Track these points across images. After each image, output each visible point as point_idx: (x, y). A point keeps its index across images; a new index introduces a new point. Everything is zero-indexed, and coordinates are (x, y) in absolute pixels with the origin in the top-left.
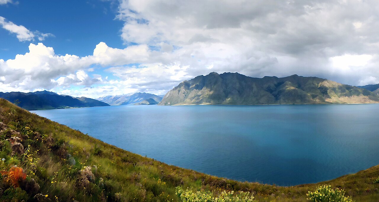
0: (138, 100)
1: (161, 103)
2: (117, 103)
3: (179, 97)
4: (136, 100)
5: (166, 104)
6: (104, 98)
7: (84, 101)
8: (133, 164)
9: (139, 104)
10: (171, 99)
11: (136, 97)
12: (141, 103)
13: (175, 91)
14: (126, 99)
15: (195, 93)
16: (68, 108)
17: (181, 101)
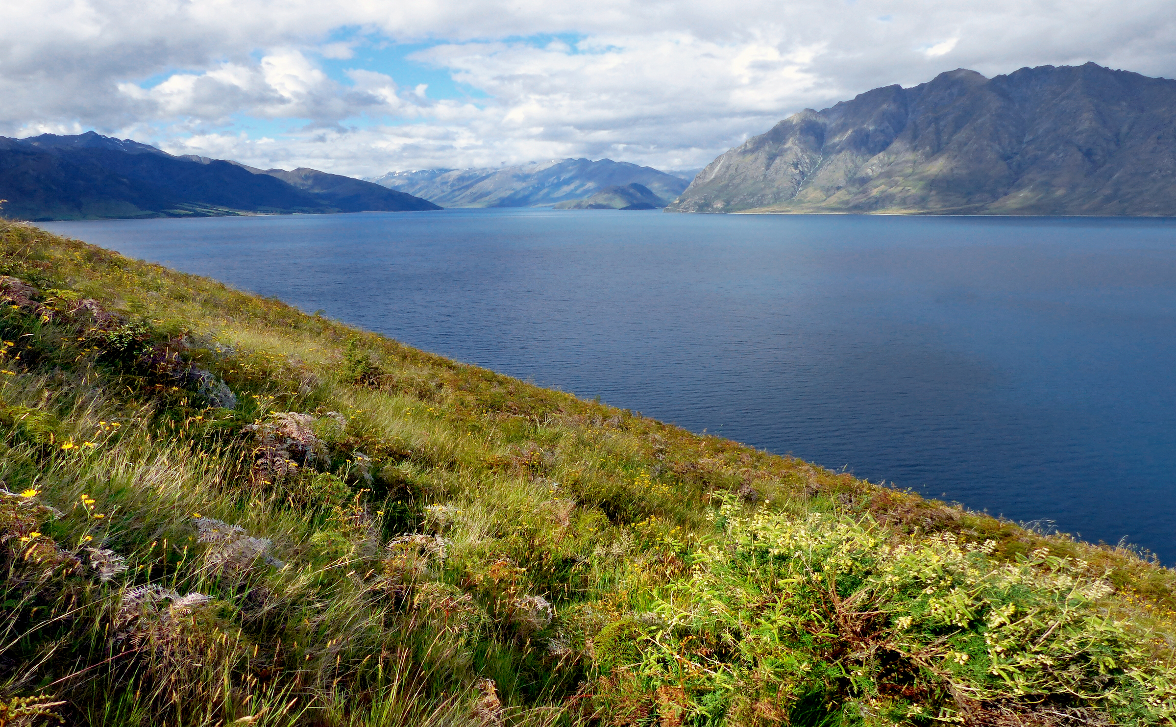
0: (576, 189)
1: (683, 205)
2: (474, 200)
3: (773, 181)
4: (566, 189)
5: (703, 207)
6: (408, 178)
7: (312, 187)
8: (533, 421)
9: (579, 206)
10: (727, 186)
11: (565, 176)
12: (586, 200)
13: (750, 158)
14: (518, 186)
15: (850, 165)
16: (228, 214)
17: (777, 198)
